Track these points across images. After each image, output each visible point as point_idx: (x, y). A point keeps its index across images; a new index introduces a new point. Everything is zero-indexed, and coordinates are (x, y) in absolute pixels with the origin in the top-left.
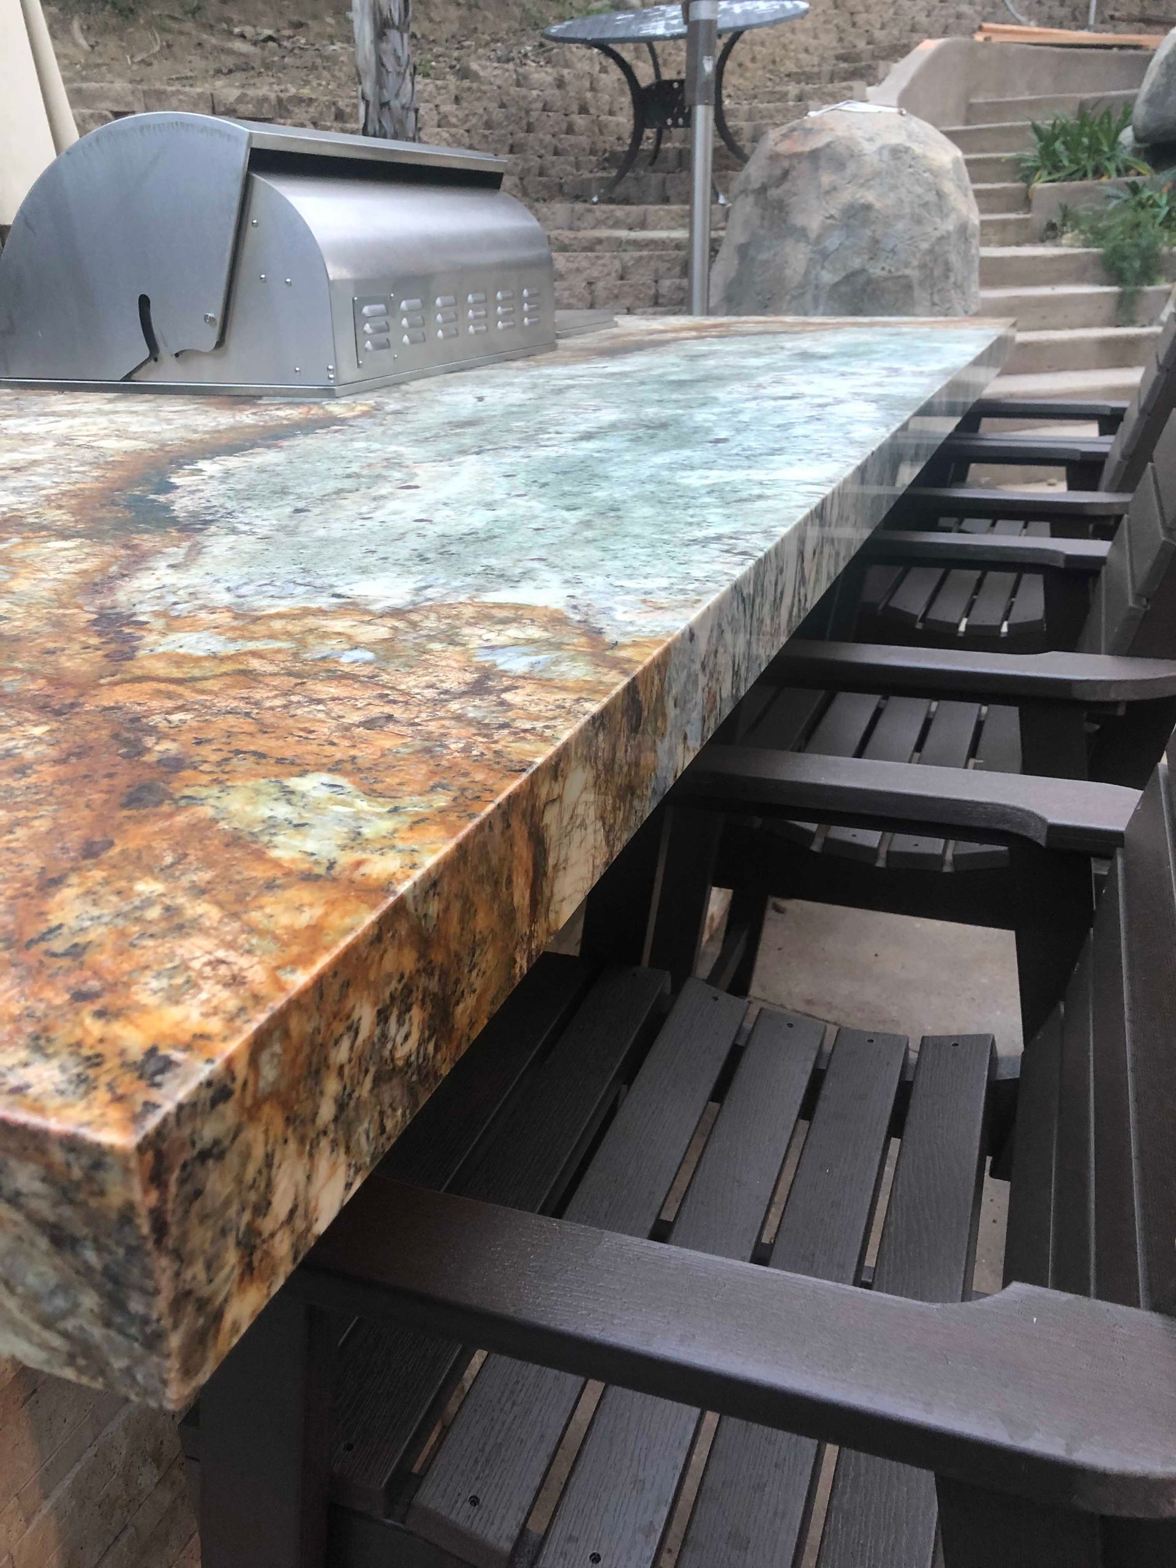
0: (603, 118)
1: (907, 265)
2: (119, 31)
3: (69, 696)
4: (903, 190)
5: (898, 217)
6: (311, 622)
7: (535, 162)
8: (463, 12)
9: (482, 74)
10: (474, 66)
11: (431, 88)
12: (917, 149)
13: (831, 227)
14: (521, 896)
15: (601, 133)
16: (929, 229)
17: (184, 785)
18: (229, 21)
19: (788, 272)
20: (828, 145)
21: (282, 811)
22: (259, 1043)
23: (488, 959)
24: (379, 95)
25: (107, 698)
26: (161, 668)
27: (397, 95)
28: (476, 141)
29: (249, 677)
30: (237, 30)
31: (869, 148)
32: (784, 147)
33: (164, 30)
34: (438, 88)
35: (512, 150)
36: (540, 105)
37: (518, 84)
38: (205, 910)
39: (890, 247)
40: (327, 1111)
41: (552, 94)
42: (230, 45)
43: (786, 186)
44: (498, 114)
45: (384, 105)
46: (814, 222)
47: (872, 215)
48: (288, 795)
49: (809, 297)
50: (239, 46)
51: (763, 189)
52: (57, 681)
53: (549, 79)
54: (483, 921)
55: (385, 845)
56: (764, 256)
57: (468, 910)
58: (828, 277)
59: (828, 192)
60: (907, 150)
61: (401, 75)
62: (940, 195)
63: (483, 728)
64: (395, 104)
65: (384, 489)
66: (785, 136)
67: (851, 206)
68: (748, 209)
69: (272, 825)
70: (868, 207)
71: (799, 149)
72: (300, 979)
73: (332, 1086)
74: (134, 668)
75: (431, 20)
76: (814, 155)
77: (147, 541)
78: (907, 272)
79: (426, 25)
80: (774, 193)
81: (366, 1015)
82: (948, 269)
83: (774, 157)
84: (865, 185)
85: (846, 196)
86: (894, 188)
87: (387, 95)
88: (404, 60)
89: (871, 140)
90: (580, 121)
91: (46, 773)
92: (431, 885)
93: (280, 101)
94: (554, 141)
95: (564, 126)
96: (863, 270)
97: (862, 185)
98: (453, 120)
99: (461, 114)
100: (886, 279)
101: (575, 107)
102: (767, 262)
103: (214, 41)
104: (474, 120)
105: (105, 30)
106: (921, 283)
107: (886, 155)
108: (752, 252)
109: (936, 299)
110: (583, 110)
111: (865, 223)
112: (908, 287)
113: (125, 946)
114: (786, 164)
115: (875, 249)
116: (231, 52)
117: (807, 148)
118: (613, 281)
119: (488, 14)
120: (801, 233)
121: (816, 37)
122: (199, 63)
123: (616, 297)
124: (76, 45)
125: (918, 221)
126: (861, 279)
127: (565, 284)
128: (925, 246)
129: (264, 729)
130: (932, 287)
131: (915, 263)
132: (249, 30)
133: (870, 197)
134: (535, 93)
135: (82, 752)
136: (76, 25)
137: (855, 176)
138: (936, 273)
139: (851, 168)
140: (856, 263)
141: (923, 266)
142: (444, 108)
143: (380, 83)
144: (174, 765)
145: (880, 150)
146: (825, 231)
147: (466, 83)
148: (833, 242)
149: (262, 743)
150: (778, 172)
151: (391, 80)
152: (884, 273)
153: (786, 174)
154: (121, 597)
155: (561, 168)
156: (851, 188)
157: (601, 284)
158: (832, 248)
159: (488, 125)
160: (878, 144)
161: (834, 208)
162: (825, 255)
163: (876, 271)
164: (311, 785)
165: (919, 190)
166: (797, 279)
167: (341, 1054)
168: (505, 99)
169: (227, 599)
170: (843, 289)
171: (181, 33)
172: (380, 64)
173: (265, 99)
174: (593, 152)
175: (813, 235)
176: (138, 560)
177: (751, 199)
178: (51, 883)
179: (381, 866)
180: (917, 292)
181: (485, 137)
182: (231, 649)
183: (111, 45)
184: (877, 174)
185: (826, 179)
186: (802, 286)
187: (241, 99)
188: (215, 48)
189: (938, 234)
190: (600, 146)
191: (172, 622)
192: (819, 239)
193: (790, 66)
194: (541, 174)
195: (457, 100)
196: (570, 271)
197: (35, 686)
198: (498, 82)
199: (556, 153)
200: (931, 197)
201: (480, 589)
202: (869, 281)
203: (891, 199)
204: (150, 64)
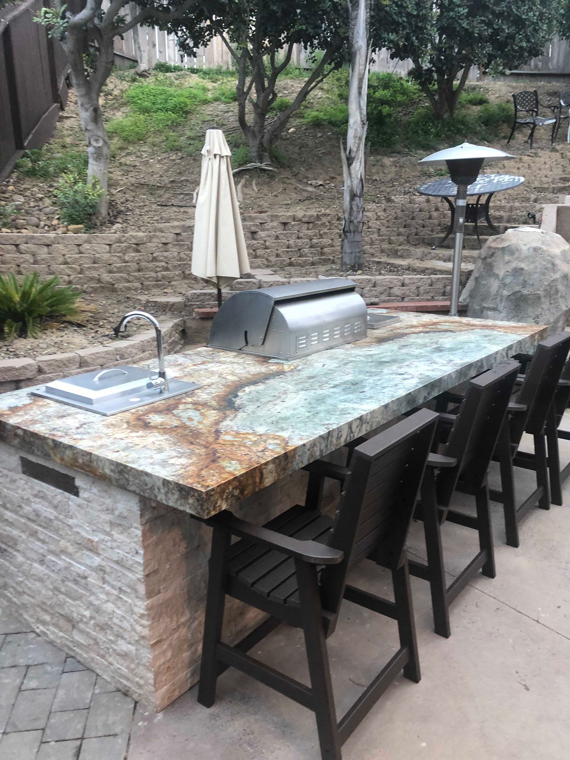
0: (445, 212)
1: (538, 290)
2: (268, 184)
3: (208, 445)
4: (538, 263)
5: (535, 273)
6: (247, 436)
7: (414, 230)
8: (398, 169)
9: (396, 200)
10: (393, 198)
11: (375, 207)
12: (545, 248)
13: (507, 275)
14: (258, 480)
15: (444, 217)
16: (548, 277)
17: (219, 460)
18: (307, 178)
19: (491, 290)
20: (509, 246)
21: (229, 465)
22: (218, 486)
23: (250, 487)
24: (350, 219)
25: (213, 446)
26: (222, 442)
27: (356, 218)
28: (390, 225)
29: (233, 445)
30: (310, 182)
31: (524, 248)
32: (493, 245)
33: (284, 183)
34: (378, 207)
35: (405, 227)
36: (418, 210)
37: (410, 203)
38: (216, 474)
39: (531, 283)
40: (225, 497)
41: (425, 205)
42: (306, 188)
43: (493, 258)
44: (400, 214)
45: (351, 222)
46: (501, 273)
47: (524, 272)
48: (230, 463)
49: (498, 299)
50: (310, 189)
51: (485, 258)
52: (207, 442)
53: (424, 200)
54: (250, 482)
55: (238, 470)
56: (483, 282)
57: (247, 479)
58: (506, 293)
59: (507, 263)
60: (540, 248)
61: (358, 212)
62: (553, 265)
63: (259, 457)
64: (355, 221)
65: (277, 402)
66: (494, 240)
67: (516, 268)
68: (480, 264)
69: (227, 467)
70: (522, 269)
71: (498, 246)
72: (223, 482)
73: (225, 494)
74: (218, 441)
75: (384, 173)
76: (503, 249)
77: (228, 412)
78: (539, 292)
79: (382, 174)
80: (488, 260)
81: (231, 488)
82: (557, 291)
83: (490, 248)
84: (522, 261)
85: (514, 265)
86: (533, 262)
87: (352, 218)
88: (360, 207)
89: (525, 245)
90: (435, 214)
91: (204, 457)
92: (242, 476)
93: (318, 215)
94: (423, 222)
95: (428, 216)
96: (520, 291)
97: (520, 261)
98: (382, 218)
99: (385, 215)
100: (529, 295)
101: (433, 209)
102: (484, 284)
103: (301, 187)
104: (390, 217)
105: (264, 183)
106: (545, 296)
107: (531, 250)
108: (480, 280)
109: (552, 302)
110: (437, 209)
111: (521, 274)
112: (539, 298)
113: (208, 477)
114: (493, 251)
115: (524, 284)
116: (306, 191)
117: (501, 246)
118: (427, 287)
119: (407, 169)
120: (497, 276)
121: (551, 171)
122: (294, 196)
123: (428, 292)
124: (253, 190)
125: (544, 274)
126: (519, 294)
127: (408, 288)
128: (546, 283)
129: (232, 454)
130: (550, 297)
131: (542, 289)
132: (314, 182)
133: (523, 265)
134: (416, 205)
135: (208, 454)
136: (254, 182)
137: (518, 258)
138: (552, 293)
139: (517, 255)
140: (517, 288)
141: (545, 290)
142: (379, 214)
143: (350, 214)
144: (219, 457)
145: (529, 249)
146: (506, 276)
147: (389, 203)
148: (508, 280)
149: (230, 456)
150: (490, 253)
151: (355, 213)
152: (529, 293)
153: (493, 255)
154: (220, 426)
155: (425, 233)
156: (516, 262)
157: (422, 288)
158: (508, 283)
159: (396, 218)
160: (528, 246)
161: (510, 268)
162: (505, 285)
163: (525, 292)
164: (233, 462)
165: (544, 263)
166: (495, 292)
167: (227, 491)
168: (404, 208)
169: (236, 429)
170: (512, 297)
171: (290, 184)
172: (351, 208)
173: (312, 216)
174: (439, 225)
175: (501, 277)
176: (225, 418)
177: (481, 261)
178: (202, 470)
179: (236, 472)
180: (543, 299)
181: (394, 223)
182: (232, 439)
183: (265, 190)
184: (527, 257)
185: (507, 258)
186: (496, 295)
187: (304, 216)
188: (301, 189)
189: (552, 279)
190: (443, 223)
191: (227, 433)
192: (503, 279)
193: (537, 184)
194: (416, 235)
195: (385, 210)
196: (410, 283)
197: (204, 443)
198: (402, 202)
199: (423, 227)
200: (550, 266)
201: (277, 431)
202: (522, 295)
203: (532, 267)
204: (277, 197)
